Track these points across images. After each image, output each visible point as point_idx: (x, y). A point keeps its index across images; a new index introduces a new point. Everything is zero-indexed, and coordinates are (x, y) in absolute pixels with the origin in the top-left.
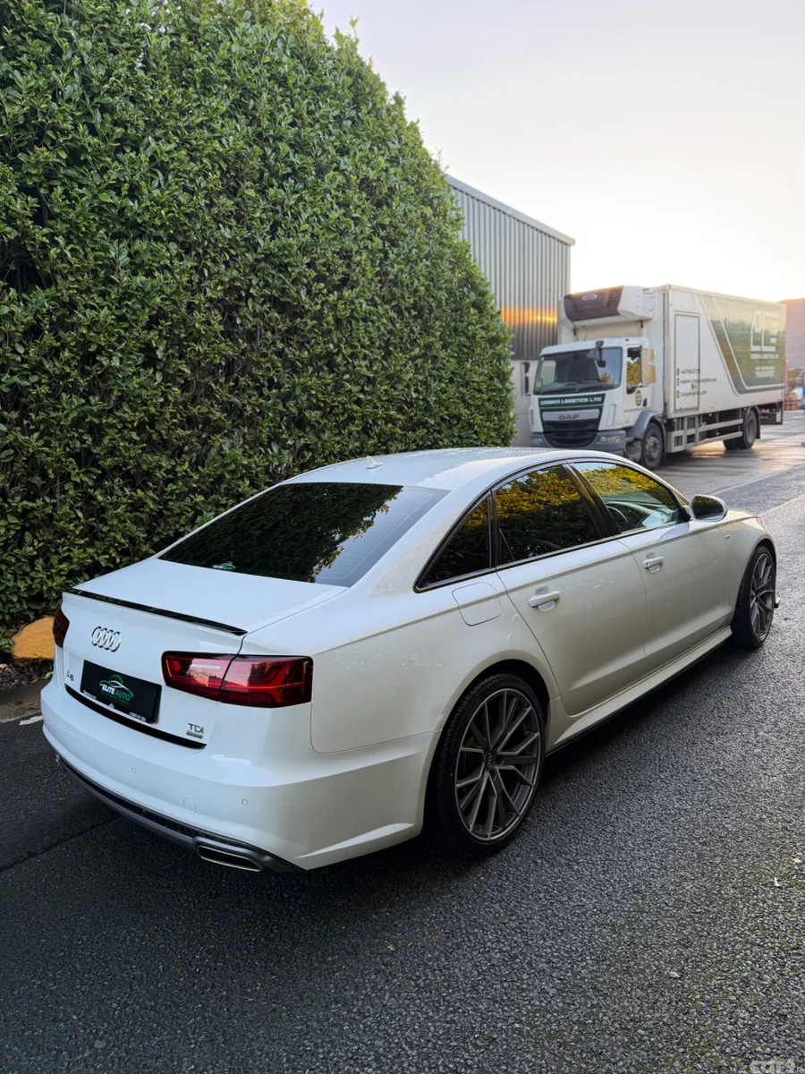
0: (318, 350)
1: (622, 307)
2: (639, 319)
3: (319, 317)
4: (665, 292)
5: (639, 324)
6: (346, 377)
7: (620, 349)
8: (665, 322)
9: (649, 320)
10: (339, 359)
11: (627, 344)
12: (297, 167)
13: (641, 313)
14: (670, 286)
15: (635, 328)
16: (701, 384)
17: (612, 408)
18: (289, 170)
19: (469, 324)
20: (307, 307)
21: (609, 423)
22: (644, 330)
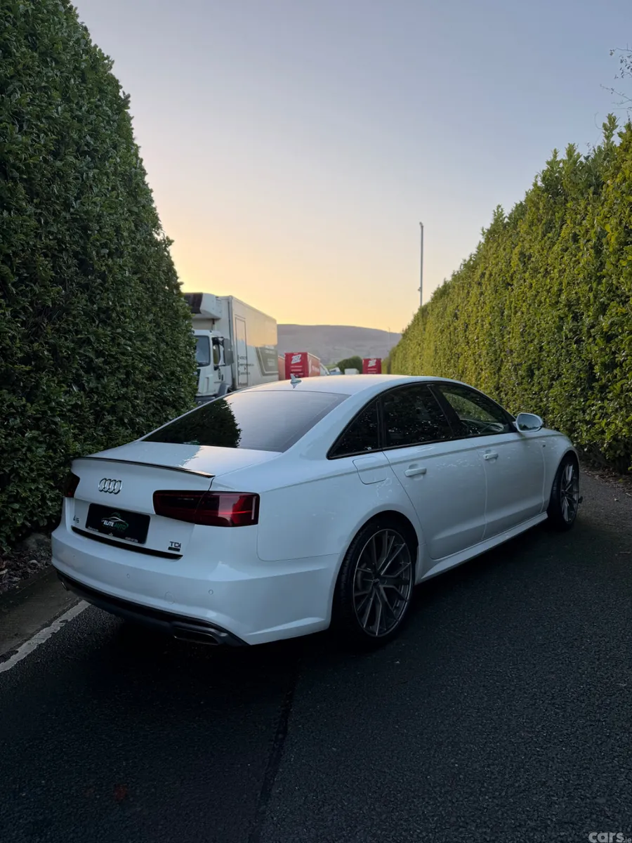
0: (104, 304)
1: (203, 307)
2: (212, 317)
3: (103, 276)
4: (229, 301)
5: (211, 323)
6: (119, 330)
7: (208, 337)
8: (230, 322)
9: (218, 319)
10: (114, 315)
11: (211, 335)
12: (91, 148)
13: (215, 313)
14: (232, 297)
15: (210, 324)
16: (249, 367)
17: (206, 379)
18: (86, 148)
19: (174, 302)
20: (96, 266)
21: (205, 391)
22: (216, 325)
